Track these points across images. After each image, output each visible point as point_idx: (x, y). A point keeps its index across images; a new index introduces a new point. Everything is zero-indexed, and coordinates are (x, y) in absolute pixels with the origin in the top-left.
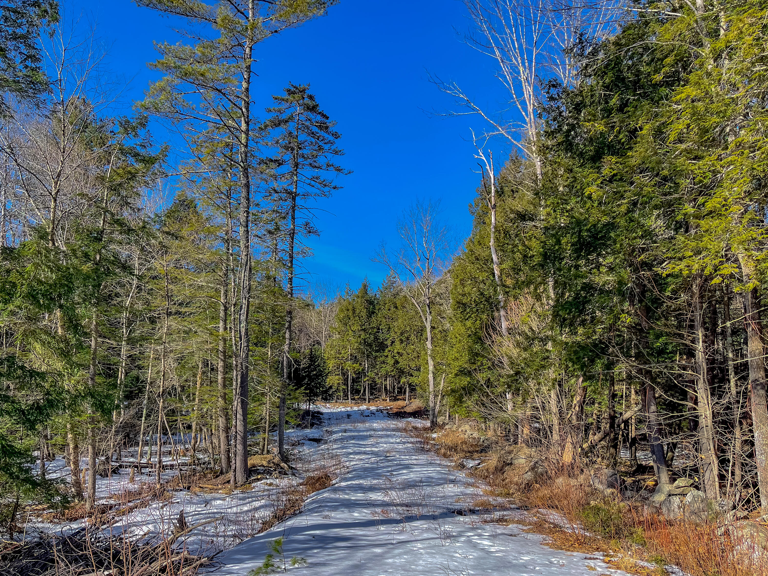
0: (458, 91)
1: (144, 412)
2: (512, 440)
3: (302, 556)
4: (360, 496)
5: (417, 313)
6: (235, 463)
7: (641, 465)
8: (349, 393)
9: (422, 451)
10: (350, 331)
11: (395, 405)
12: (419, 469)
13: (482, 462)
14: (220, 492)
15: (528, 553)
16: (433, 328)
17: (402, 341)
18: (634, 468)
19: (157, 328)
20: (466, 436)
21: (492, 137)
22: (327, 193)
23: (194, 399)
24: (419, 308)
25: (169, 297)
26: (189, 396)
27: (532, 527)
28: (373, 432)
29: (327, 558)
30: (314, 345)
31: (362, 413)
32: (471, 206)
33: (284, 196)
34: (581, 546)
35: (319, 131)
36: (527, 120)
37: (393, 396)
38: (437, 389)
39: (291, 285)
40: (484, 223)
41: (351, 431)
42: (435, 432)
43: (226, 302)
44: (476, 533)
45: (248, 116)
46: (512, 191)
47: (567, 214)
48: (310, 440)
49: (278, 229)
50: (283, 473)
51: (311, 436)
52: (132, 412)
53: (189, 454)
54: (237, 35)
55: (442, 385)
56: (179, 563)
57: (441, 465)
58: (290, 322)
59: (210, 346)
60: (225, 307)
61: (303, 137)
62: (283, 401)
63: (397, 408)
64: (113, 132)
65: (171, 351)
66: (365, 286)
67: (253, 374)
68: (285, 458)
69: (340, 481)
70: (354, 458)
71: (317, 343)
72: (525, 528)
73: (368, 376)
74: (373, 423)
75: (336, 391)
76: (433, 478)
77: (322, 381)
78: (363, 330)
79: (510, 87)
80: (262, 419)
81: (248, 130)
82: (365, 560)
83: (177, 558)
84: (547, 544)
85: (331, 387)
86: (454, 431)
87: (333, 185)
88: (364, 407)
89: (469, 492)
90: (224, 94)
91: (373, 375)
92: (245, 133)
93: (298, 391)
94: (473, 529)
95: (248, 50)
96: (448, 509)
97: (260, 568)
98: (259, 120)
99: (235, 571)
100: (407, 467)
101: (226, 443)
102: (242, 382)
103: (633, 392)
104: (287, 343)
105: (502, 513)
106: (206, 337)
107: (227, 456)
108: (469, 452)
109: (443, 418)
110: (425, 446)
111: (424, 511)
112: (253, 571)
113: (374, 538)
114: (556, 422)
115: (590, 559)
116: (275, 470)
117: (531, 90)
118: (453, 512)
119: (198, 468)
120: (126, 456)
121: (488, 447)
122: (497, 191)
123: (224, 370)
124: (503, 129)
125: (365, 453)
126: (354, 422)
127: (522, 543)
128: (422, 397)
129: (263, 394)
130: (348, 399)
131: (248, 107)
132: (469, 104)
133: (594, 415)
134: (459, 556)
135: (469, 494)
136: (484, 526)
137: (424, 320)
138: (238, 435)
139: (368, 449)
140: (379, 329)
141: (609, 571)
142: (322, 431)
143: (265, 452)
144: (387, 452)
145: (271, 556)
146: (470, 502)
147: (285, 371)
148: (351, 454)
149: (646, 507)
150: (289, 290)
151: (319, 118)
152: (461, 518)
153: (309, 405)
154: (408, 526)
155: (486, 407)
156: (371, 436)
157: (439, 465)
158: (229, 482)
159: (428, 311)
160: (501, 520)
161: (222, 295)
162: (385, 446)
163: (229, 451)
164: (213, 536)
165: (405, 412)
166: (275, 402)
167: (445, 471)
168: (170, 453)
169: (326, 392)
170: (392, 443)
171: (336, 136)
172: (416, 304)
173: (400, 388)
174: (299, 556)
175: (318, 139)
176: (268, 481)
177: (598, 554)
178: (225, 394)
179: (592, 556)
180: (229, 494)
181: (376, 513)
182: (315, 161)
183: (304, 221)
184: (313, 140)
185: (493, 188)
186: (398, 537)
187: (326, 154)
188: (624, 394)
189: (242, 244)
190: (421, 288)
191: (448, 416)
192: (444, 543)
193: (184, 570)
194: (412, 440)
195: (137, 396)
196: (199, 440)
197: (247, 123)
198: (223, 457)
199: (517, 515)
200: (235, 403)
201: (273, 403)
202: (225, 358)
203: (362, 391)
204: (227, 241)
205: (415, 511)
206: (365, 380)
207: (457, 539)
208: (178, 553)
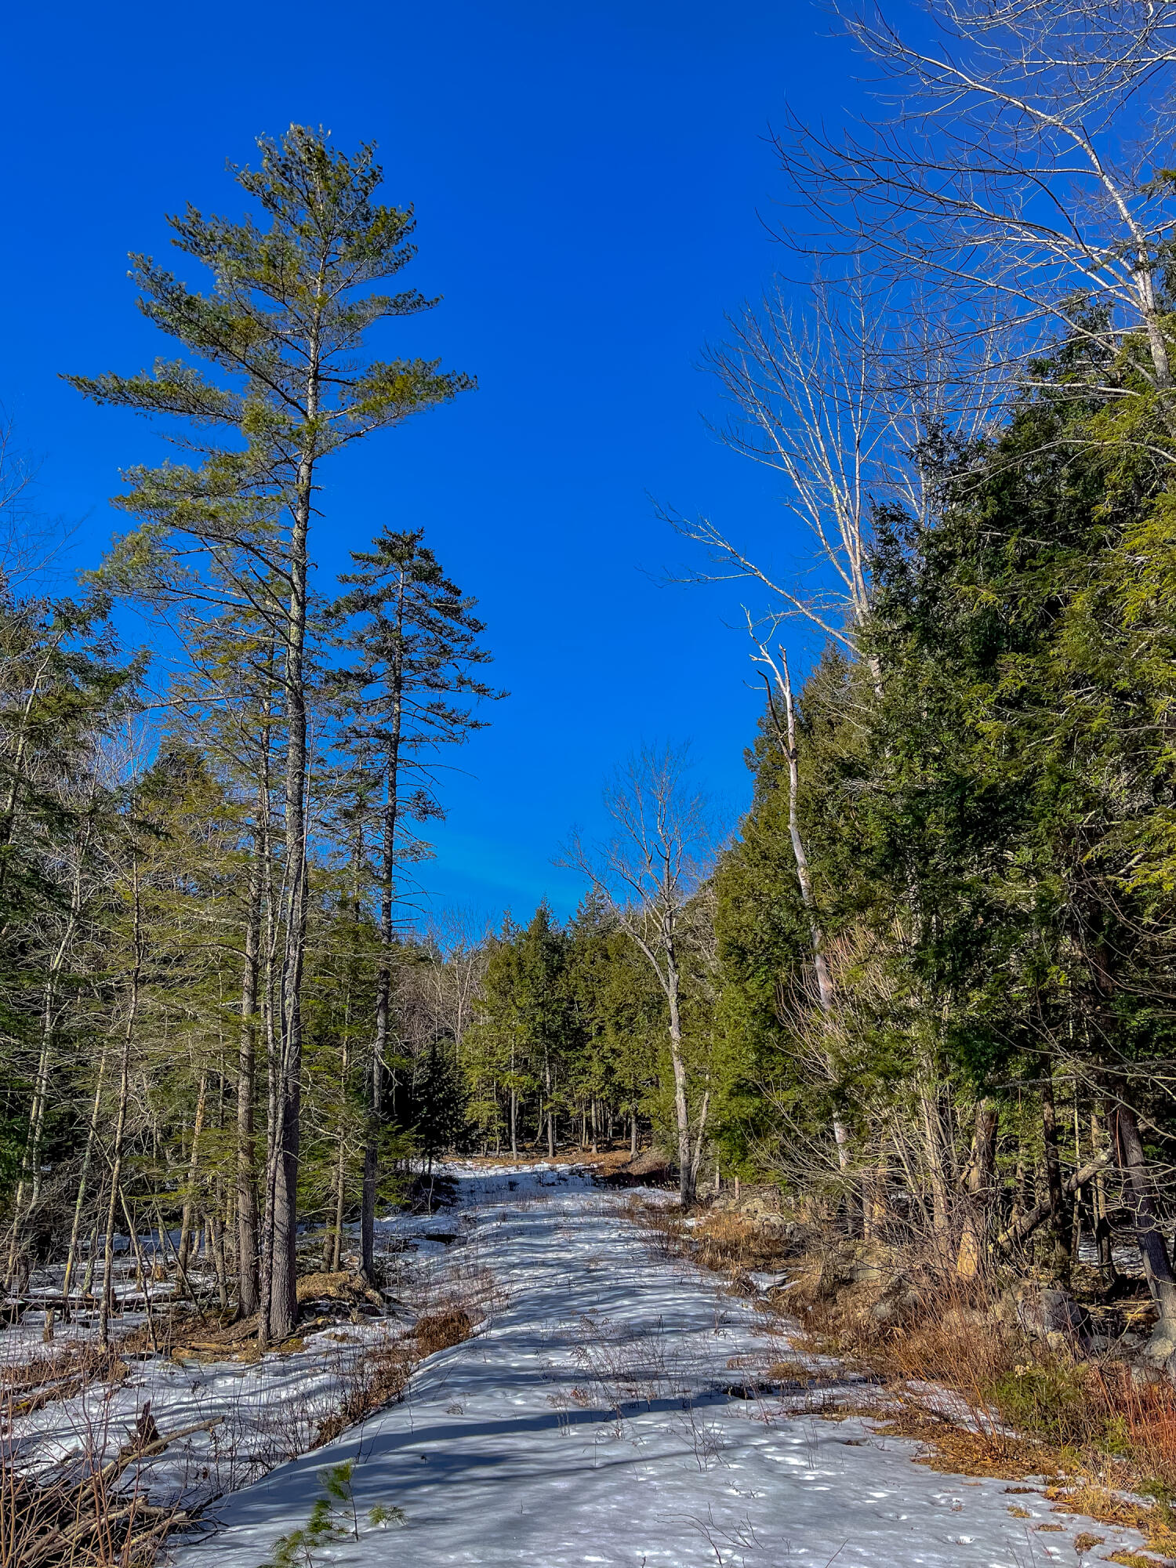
0: (715, 534)
1: (82, 1187)
2: (850, 1229)
3: (395, 1503)
4: (526, 1360)
5: (648, 967)
6: (270, 1293)
7: (1124, 1276)
8: (513, 1138)
9: (664, 1256)
10: (513, 1008)
11: (609, 1161)
12: (658, 1297)
13: (790, 1278)
14: (234, 1357)
15: (884, 1483)
16: (682, 997)
17: (618, 1027)
18: (1109, 1285)
19: (115, 1010)
20: (756, 1223)
21: (786, 621)
22: (460, 736)
23: (189, 1156)
24: (652, 958)
25: (141, 946)
26: (178, 1150)
27: (893, 1422)
28: (561, 1219)
29: (451, 1505)
30: (440, 1038)
31: (540, 1179)
32: (748, 754)
33: (373, 741)
34: (997, 1463)
35: (442, 618)
36: (851, 585)
37: (605, 1142)
38: (694, 1124)
39: (388, 917)
40: (776, 787)
41: (515, 1216)
42: (693, 1216)
43: (256, 956)
44: (773, 1439)
45: (304, 592)
46: (830, 722)
47: (936, 765)
48: (430, 1237)
49: (361, 807)
50: (370, 1312)
51: (433, 1229)
52: (57, 1186)
53: (173, 1275)
54: (282, 442)
55: (704, 1116)
56: (126, 1524)
57: (704, 1287)
58: (386, 993)
59: (222, 1045)
60: (254, 964)
61: (410, 629)
62: (372, 1157)
63: (614, 1167)
64: (44, 625)
65: (144, 1058)
66: (543, 915)
67: (308, 1102)
68: (376, 1279)
69: (491, 1326)
70: (521, 1275)
71: (447, 1034)
72: (879, 1425)
73: (552, 1101)
74: (563, 1198)
75: (484, 1133)
76: (685, 1316)
77: (455, 1114)
78: (539, 1004)
79: (817, 529)
80: (328, 1196)
81: (303, 618)
82: (530, 1508)
83: (121, 1514)
84: (926, 1461)
85: (475, 1126)
86: (730, 1212)
87: (471, 719)
88: (543, 1166)
89: (760, 1345)
90: (256, 552)
91: (562, 1098)
92: (297, 623)
93: (404, 1136)
94: (768, 1429)
95: (304, 470)
96: (713, 1384)
97: (299, 1534)
98: (325, 598)
99: (246, 1542)
100: (631, 1292)
101: (251, 1248)
102: (286, 1120)
103: (1094, 1122)
104: (380, 1035)
105: (828, 1392)
106: (215, 1027)
107: (253, 1278)
108: (763, 1256)
109: (709, 1185)
110: (671, 1247)
111: (663, 1389)
112: (284, 1540)
113: (555, 1456)
114: (938, 1188)
115: (1018, 1491)
116: (354, 1306)
117: (854, 529)
118: (725, 1392)
119: (193, 1306)
120: (39, 1284)
121: (801, 1245)
122: (799, 725)
123: (250, 1094)
124: (804, 606)
125: (544, 1264)
126: (524, 1198)
127: (872, 1459)
128: (664, 1142)
129: (332, 1143)
130: (511, 1149)
131: (304, 574)
132: (735, 560)
133: (1019, 1171)
134: (733, 1492)
135: (760, 1350)
136: (791, 1423)
137: (663, 982)
138: (276, 1232)
139: (550, 1255)
140: (572, 1002)
141: (1057, 1518)
142: (456, 1218)
143: (335, 1266)
144: (591, 1260)
145: (325, 1504)
146: (763, 1368)
147: (376, 1094)
148: (514, 1266)
149: (1135, 1370)
150: (384, 928)
151: (442, 593)
152: (742, 1405)
153: (430, 1163)
154: (626, 1424)
155: (792, 1160)
156: (557, 1227)
157: (700, 1286)
158: (254, 1335)
159: (671, 964)
160: (827, 1409)
161: (249, 941)
162: (587, 1247)
163: (257, 1266)
164: (209, 1459)
165: (629, 1174)
166: (356, 1160)
167: (711, 1298)
168: (132, 1274)
169: (464, 1135)
170: (602, 1241)
171: (476, 626)
172: (645, 950)
173: (619, 1124)
174: (389, 1504)
175: (440, 633)
176: (339, 1331)
177: (1033, 1481)
178: (252, 1145)
179: (1021, 1485)
180: (255, 1361)
181: (561, 1397)
182: (435, 675)
183: (413, 791)
184: (432, 636)
185: (790, 718)
186: (607, 1453)
187: (456, 660)
188: (1077, 1127)
189: (290, 838)
190: (656, 917)
191: (717, 1180)
192: (702, 1463)
193: (135, 1541)
194: (644, 1234)
195: (69, 1153)
196: (196, 1243)
197: (302, 605)
198: (244, 1279)
199: (860, 1396)
200: (272, 1163)
201: (352, 1162)
202: (252, 1070)
203: (540, 1133)
204: (259, 833)
205: (644, 1390)
206: (545, 1108)
207: (731, 1453)
208: (124, 1502)
